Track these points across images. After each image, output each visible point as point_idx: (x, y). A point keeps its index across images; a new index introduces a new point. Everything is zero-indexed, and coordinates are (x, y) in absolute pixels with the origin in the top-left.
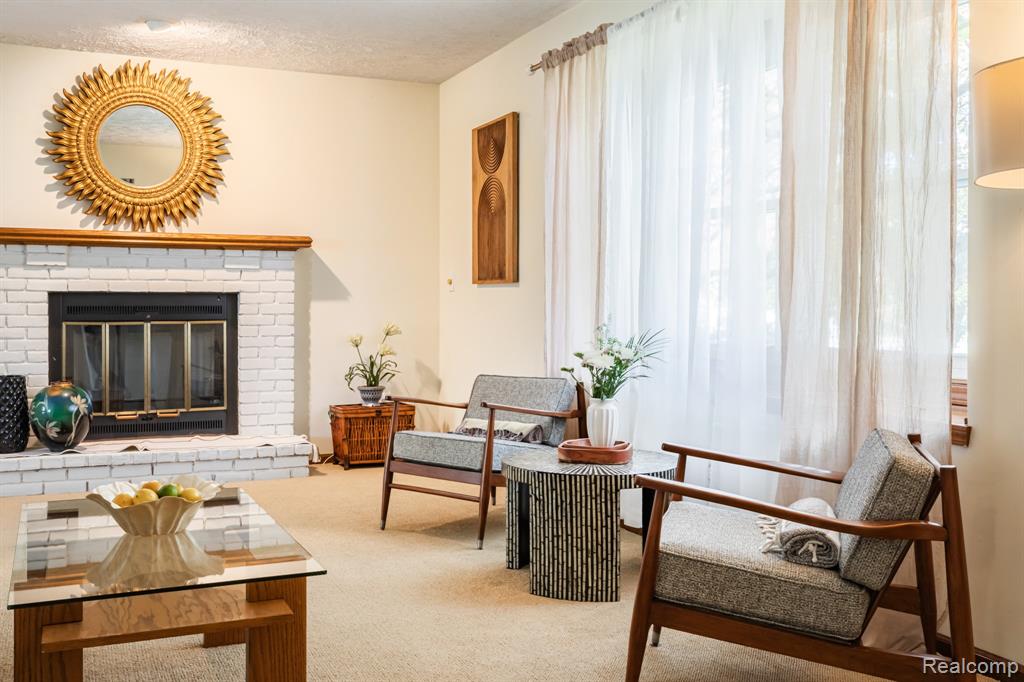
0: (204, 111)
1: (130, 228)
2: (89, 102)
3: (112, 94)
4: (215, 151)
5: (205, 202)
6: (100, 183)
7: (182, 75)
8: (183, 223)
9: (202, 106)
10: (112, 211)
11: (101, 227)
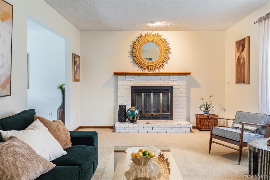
0: (165, 42)
1: (148, 71)
2: (139, 42)
3: (144, 40)
4: (167, 52)
5: (165, 64)
6: (141, 61)
7: (160, 34)
8: (160, 69)
9: (164, 41)
10: (144, 67)
11: (142, 71)
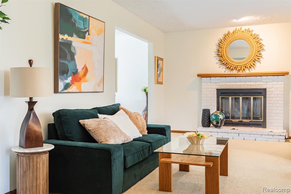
0: (257, 38)
1: (236, 72)
2: (226, 40)
3: (232, 38)
4: (260, 49)
5: (257, 64)
6: (228, 61)
7: (251, 30)
8: (250, 70)
9: (256, 37)
10: (231, 68)
11: (229, 72)
